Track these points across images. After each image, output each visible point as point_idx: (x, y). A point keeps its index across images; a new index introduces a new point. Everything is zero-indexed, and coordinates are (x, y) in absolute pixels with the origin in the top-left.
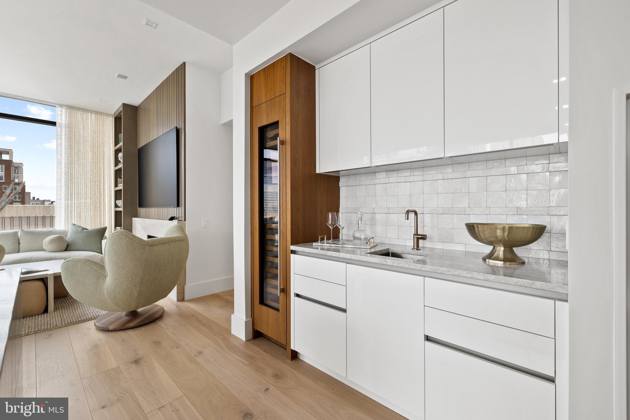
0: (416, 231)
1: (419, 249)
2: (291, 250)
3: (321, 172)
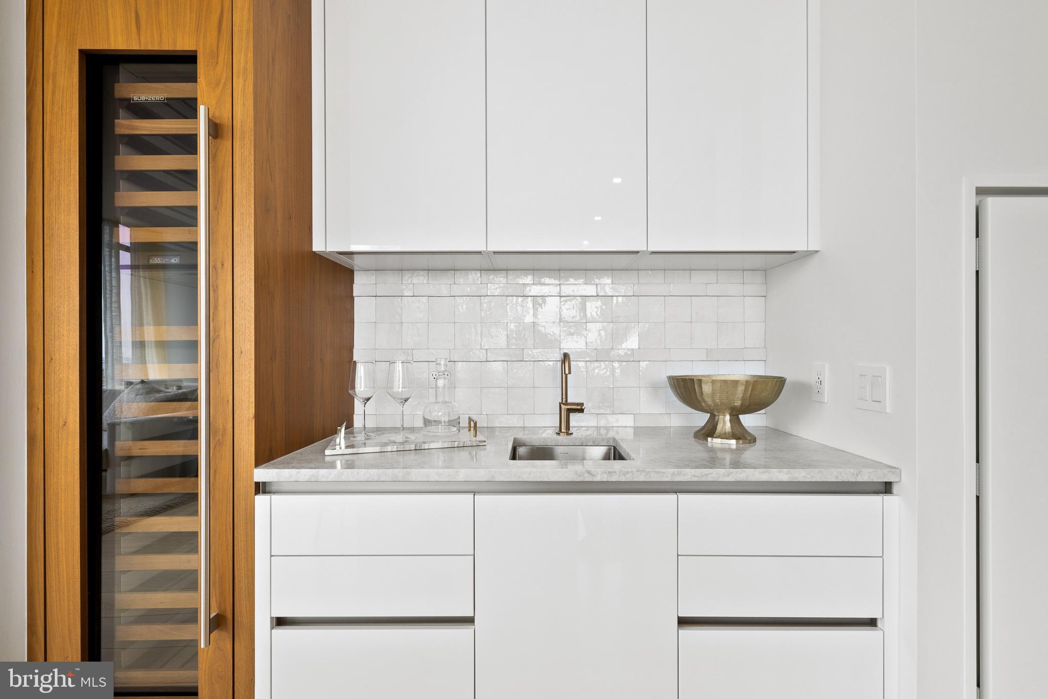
0: (564, 397)
1: (570, 432)
2: (255, 482)
3: (328, 250)
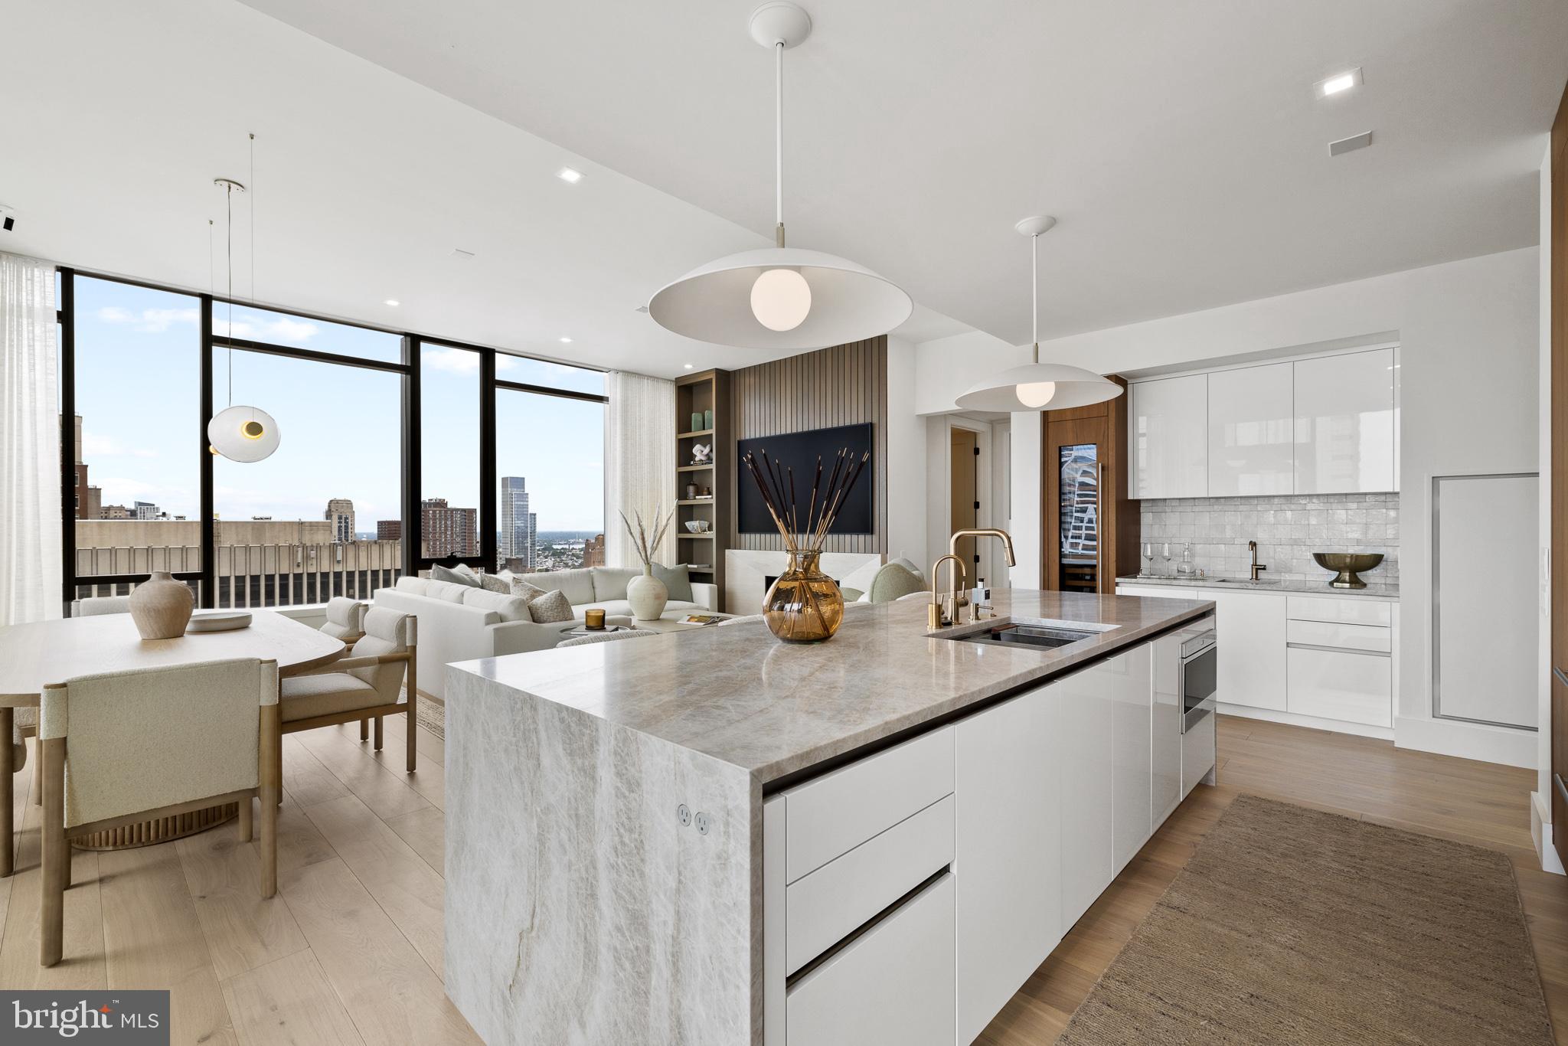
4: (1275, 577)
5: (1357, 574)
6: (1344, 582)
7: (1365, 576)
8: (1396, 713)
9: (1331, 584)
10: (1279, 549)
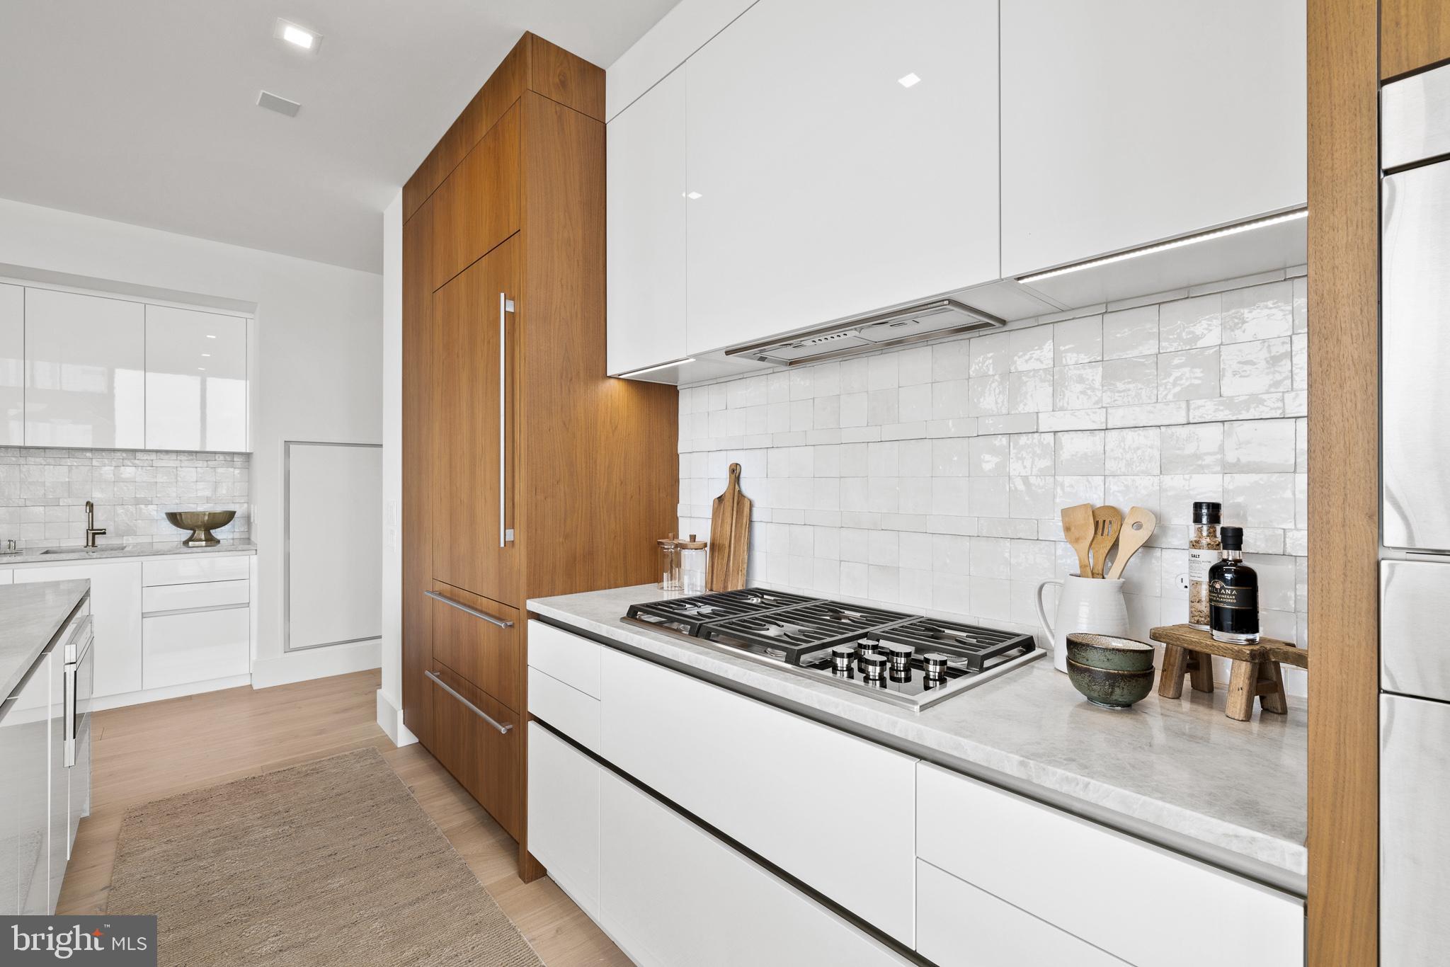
0: (91, 528)
4: (116, 542)
5: (211, 531)
6: (201, 540)
7: (217, 533)
8: (254, 658)
9: (186, 543)
10: (120, 510)
